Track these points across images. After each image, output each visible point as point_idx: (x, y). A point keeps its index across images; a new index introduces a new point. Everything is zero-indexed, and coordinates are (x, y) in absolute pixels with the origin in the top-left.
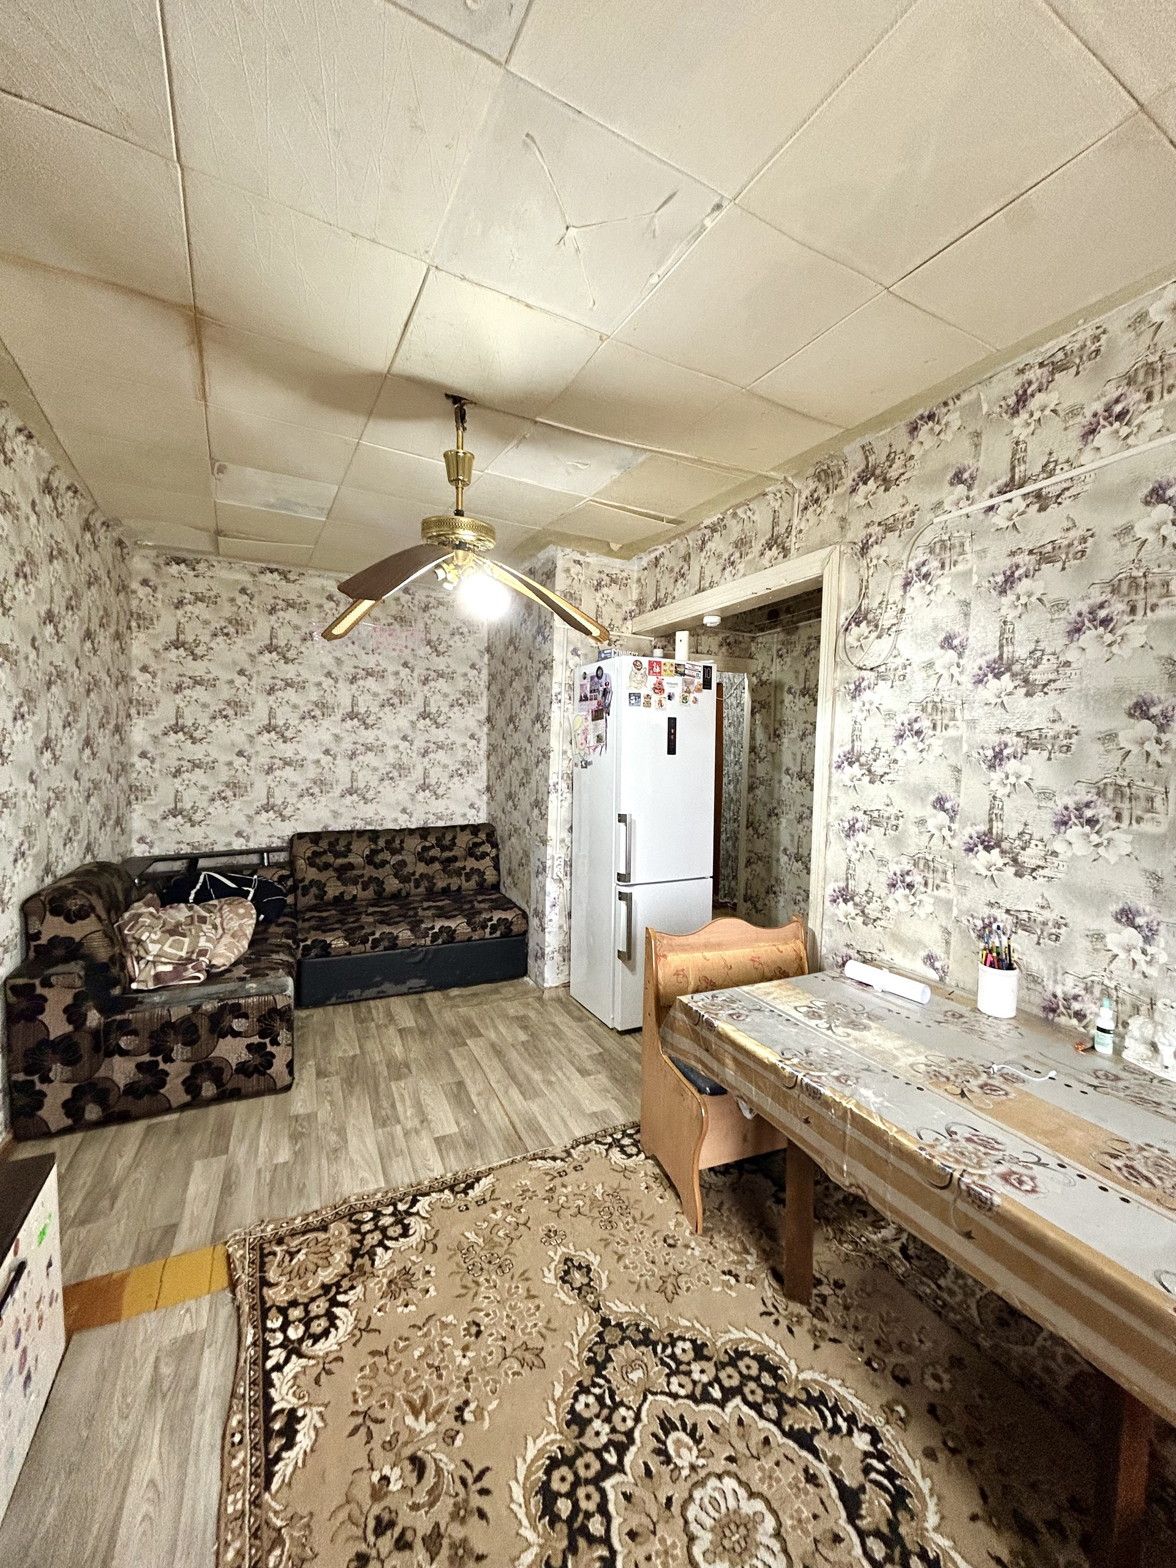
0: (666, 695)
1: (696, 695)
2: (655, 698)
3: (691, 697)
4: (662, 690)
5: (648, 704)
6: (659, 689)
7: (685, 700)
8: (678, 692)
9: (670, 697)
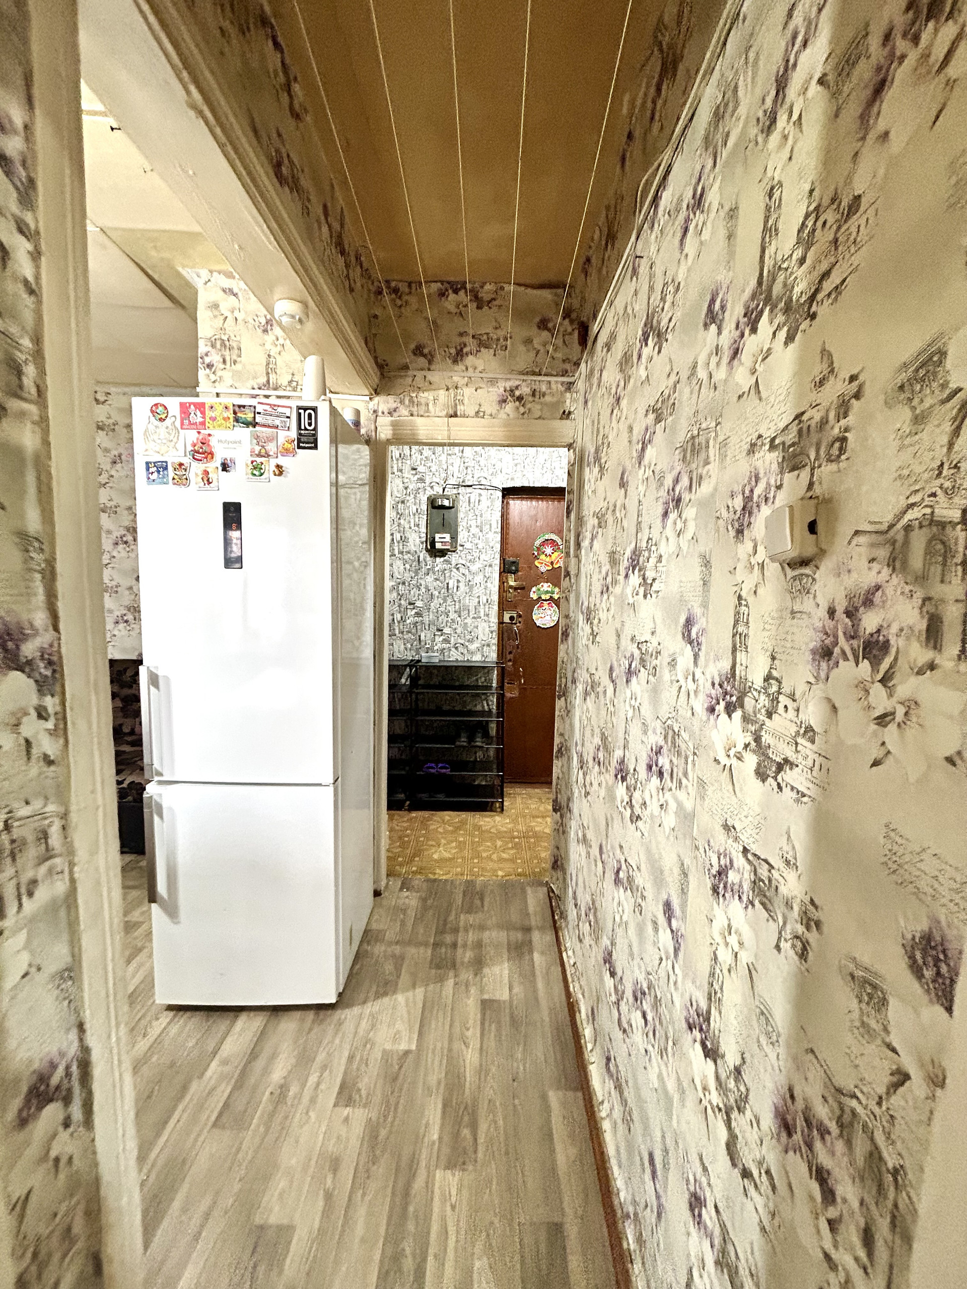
0: (217, 462)
1: (281, 461)
2: (196, 469)
3: (270, 466)
4: (209, 455)
5: (182, 480)
6: (203, 452)
7: (257, 470)
8: (242, 456)
9: (225, 467)
